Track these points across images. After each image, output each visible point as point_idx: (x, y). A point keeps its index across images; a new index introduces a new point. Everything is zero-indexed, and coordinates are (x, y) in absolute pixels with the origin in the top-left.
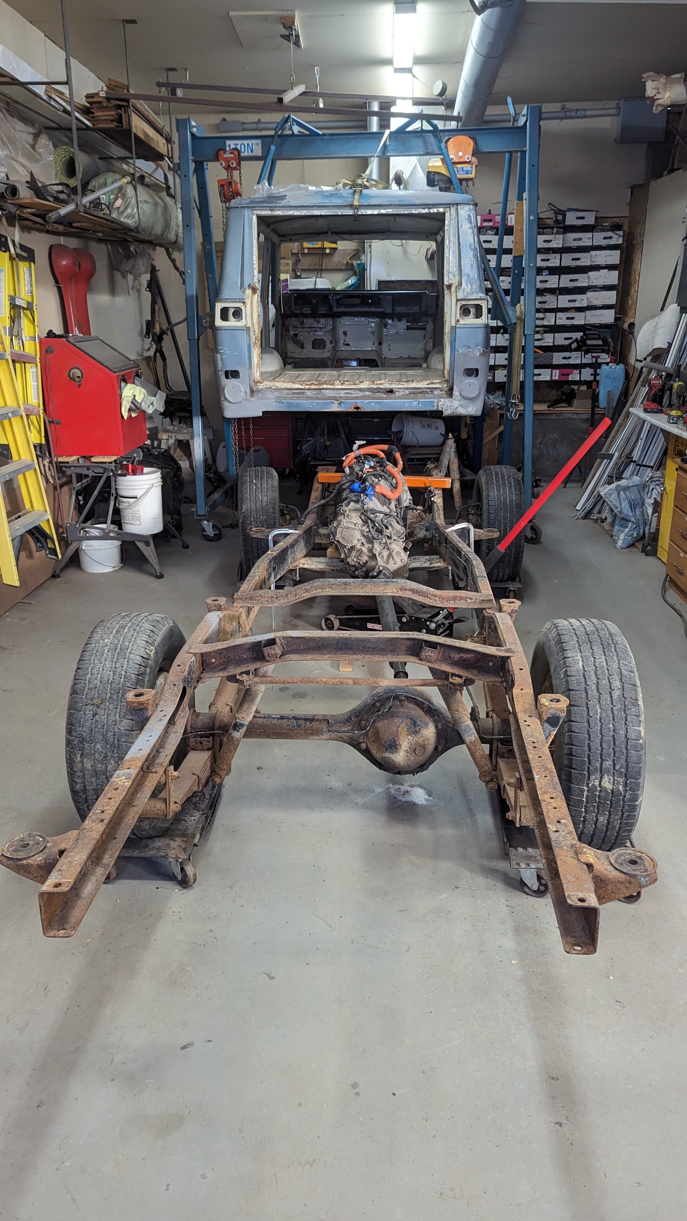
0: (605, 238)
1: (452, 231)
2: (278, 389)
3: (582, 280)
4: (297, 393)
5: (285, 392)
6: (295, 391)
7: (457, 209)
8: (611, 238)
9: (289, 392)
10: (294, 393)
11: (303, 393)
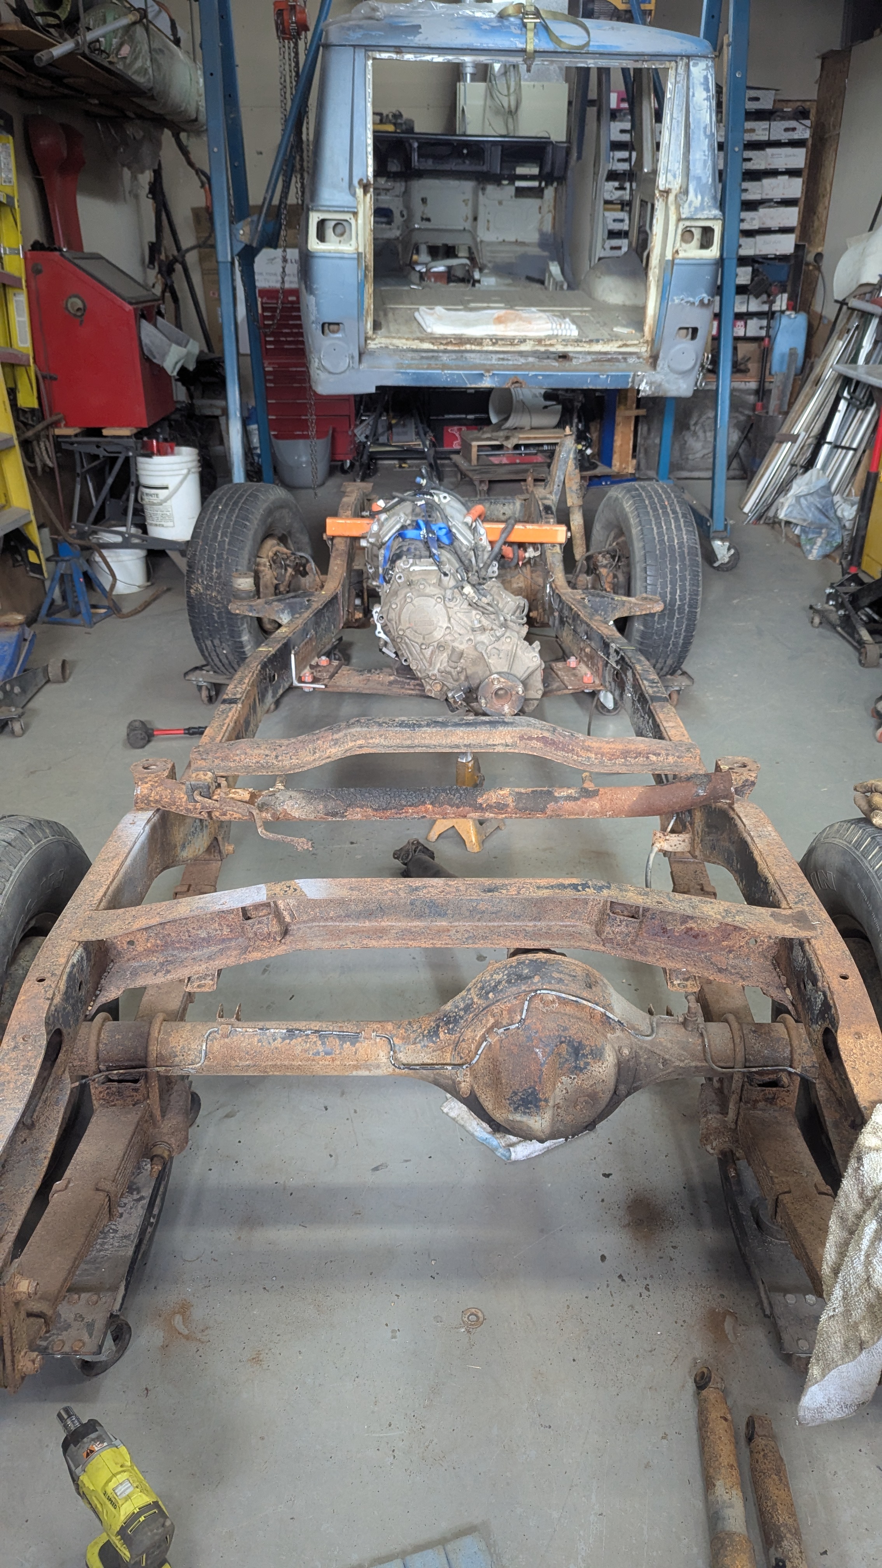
0: (786, 130)
1: (676, 102)
2: (398, 351)
3: (756, 191)
4: (427, 358)
5: (410, 355)
6: (424, 355)
7: (688, 65)
8: (794, 129)
9: (415, 355)
10: (422, 358)
11: (436, 358)
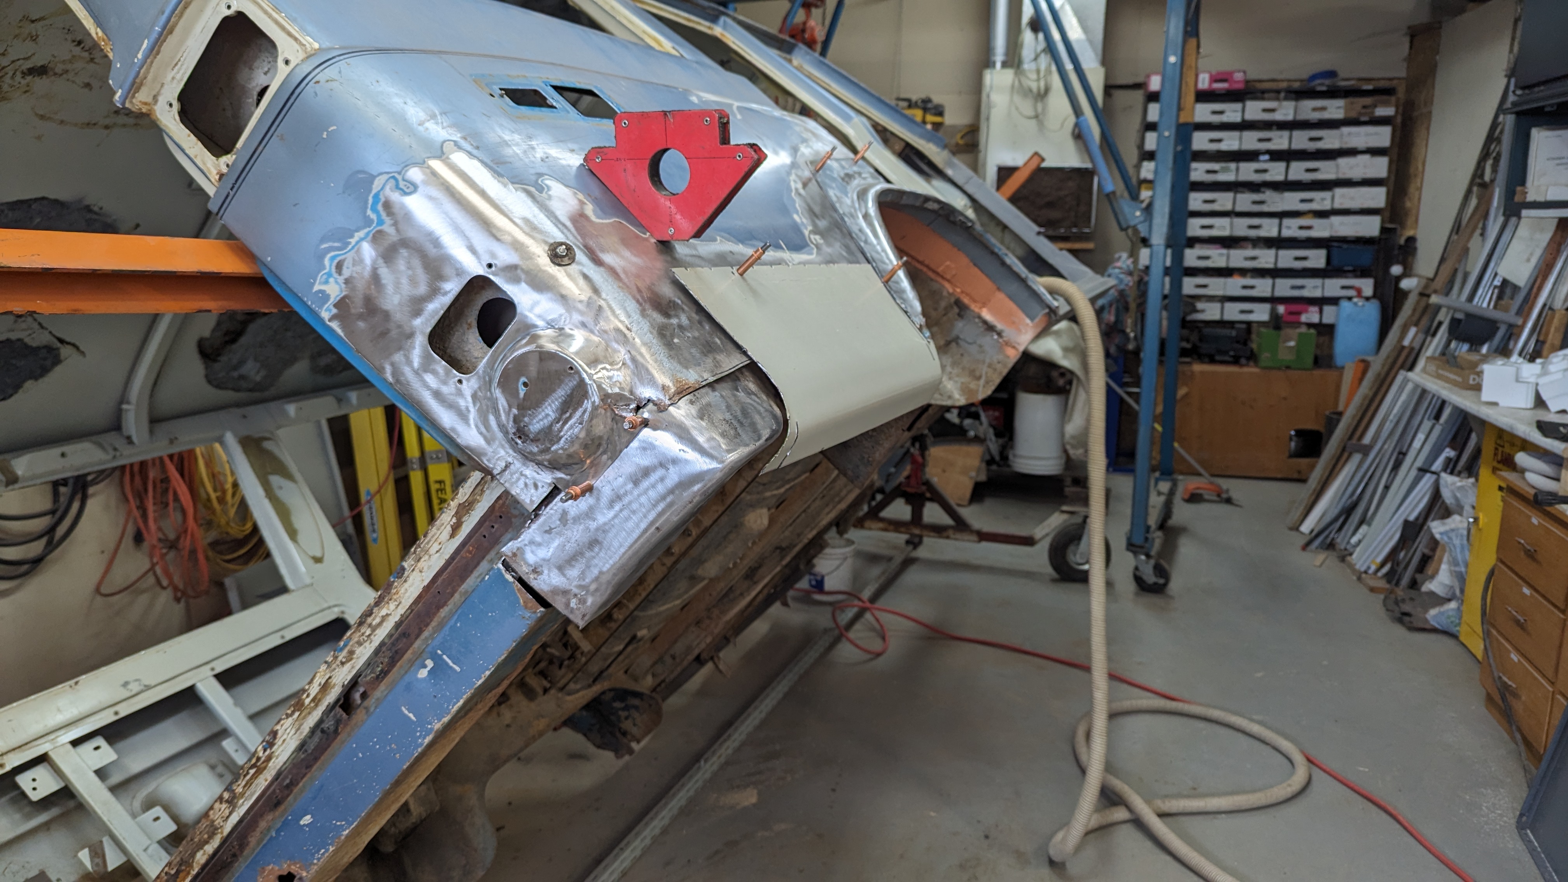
3: (1327, 170)
